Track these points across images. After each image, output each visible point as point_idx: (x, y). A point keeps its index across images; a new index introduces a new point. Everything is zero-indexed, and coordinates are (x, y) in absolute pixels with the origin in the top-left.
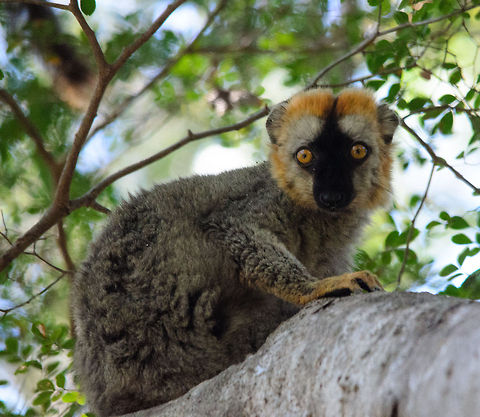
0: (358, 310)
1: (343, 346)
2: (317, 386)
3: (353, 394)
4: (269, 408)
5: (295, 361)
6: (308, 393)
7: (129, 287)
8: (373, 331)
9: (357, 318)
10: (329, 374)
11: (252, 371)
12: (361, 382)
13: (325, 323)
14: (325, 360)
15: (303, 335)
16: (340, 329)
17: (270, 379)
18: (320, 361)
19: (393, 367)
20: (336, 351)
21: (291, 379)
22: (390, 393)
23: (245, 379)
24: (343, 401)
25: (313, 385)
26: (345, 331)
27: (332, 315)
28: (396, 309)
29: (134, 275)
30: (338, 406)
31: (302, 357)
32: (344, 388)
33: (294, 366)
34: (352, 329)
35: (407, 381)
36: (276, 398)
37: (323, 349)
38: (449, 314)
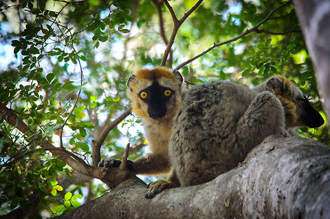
0: (285, 156)
1: (279, 174)
2: (268, 190)
3: (282, 200)
4: (248, 195)
5: (259, 175)
6: (264, 191)
7: (203, 123)
8: (291, 169)
9: (284, 161)
10: (273, 186)
11: (241, 176)
12: (286, 196)
13: (271, 160)
14: (271, 179)
15: (262, 163)
16: (277, 165)
17: (248, 182)
18: (269, 178)
19: (299, 197)
20: (276, 176)
21: (257, 184)
22: (298, 209)
23: (238, 180)
24: (278, 202)
25: (267, 188)
26: (279, 166)
27: (274, 156)
28: (301, 159)
29: (205, 118)
30: (277, 204)
31: (262, 174)
32: (279, 197)
33: (258, 178)
34: (282, 166)
35: (305, 206)
36: (251, 190)
37: (270, 173)
38: (322, 173)
